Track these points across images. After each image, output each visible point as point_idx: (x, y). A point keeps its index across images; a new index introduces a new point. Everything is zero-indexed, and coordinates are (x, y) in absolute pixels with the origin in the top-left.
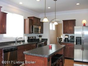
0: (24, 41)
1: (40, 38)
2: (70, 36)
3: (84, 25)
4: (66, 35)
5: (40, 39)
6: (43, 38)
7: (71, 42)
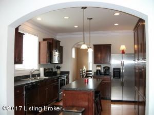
0: (39, 75)
1: (58, 70)
2: (104, 68)
3: (123, 52)
4: (97, 66)
5: (59, 72)
6: (62, 70)
7: (105, 75)
